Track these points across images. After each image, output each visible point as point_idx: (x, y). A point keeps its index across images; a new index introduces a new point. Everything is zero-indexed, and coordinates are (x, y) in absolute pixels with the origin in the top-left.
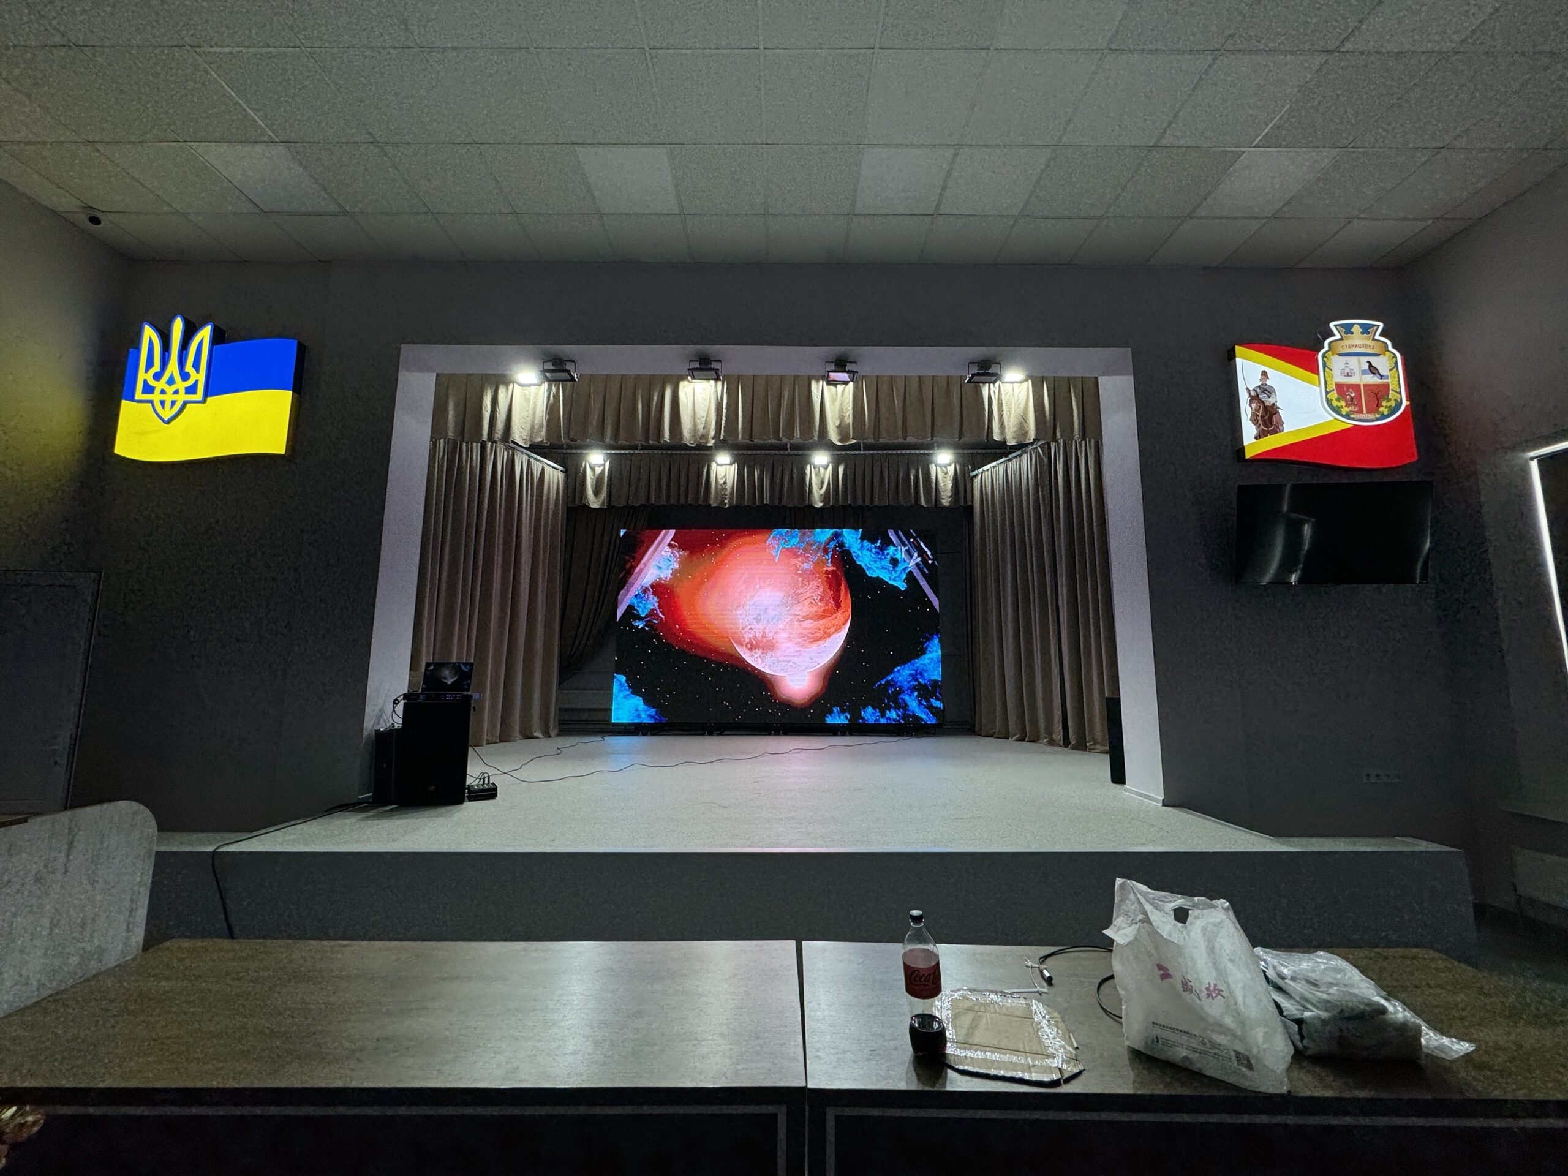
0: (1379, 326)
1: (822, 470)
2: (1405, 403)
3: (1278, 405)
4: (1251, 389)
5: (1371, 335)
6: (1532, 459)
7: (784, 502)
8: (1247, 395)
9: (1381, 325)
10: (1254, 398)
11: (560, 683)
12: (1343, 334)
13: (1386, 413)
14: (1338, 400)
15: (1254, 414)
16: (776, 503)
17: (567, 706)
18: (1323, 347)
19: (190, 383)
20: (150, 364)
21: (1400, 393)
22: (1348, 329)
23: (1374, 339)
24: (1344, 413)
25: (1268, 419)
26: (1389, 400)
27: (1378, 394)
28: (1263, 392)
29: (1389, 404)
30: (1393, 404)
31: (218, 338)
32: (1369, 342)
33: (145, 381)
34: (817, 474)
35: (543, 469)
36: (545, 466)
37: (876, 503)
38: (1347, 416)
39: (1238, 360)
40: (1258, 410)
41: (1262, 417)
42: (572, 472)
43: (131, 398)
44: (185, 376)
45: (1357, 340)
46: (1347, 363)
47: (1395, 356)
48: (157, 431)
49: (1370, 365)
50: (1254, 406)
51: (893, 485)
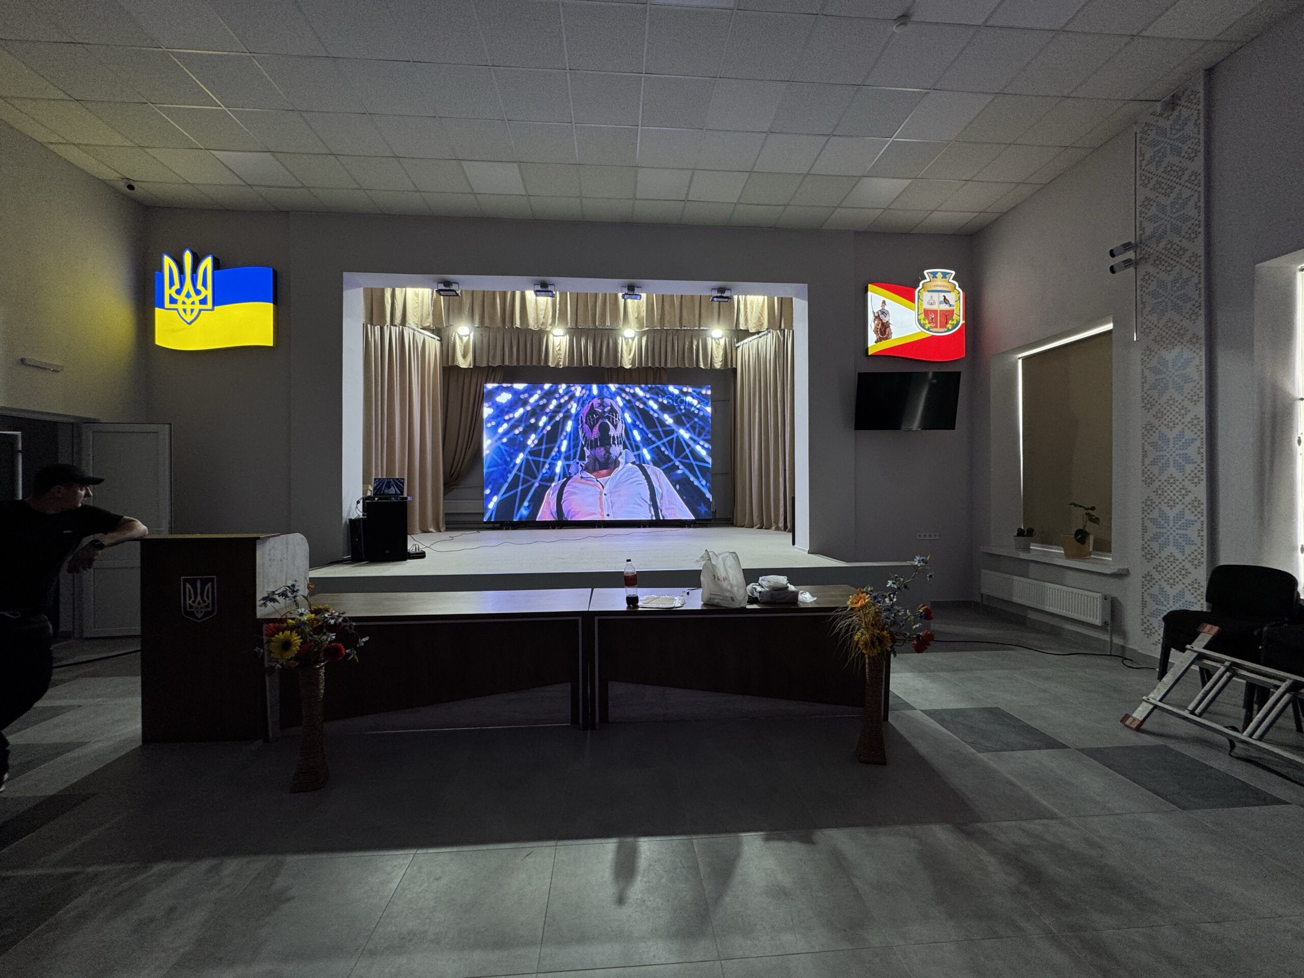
0: (952, 274)
1: (630, 341)
2: (962, 322)
3: (890, 322)
4: (875, 312)
5: (947, 279)
6: (1019, 358)
7: (603, 364)
8: (872, 315)
9: (954, 273)
10: (877, 317)
11: (445, 494)
12: (931, 278)
13: (950, 328)
14: (924, 320)
15: (875, 327)
16: (597, 365)
17: (448, 512)
18: (918, 286)
19: (201, 297)
20: (172, 284)
21: (959, 316)
22: (934, 275)
23: (948, 282)
24: (927, 328)
25: (884, 330)
26: (953, 320)
27: (947, 316)
28: (882, 314)
29: (952, 323)
30: (955, 322)
31: (216, 265)
32: (946, 284)
33: (170, 296)
34: (627, 344)
35: (424, 339)
36: (426, 337)
37: (669, 366)
38: (928, 330)
39: (869, 293)
40: (878, 325)
41: (880, 329)
42: (445, 342)
43: (162, 306)
44: (198, 292)
45: (939, 282)
46: (932, 297)
47: (959, 293)
48: (183, 329)
49: (945, 298)
50: (876, 322)
51: (680, 352)
